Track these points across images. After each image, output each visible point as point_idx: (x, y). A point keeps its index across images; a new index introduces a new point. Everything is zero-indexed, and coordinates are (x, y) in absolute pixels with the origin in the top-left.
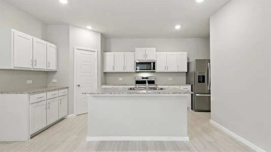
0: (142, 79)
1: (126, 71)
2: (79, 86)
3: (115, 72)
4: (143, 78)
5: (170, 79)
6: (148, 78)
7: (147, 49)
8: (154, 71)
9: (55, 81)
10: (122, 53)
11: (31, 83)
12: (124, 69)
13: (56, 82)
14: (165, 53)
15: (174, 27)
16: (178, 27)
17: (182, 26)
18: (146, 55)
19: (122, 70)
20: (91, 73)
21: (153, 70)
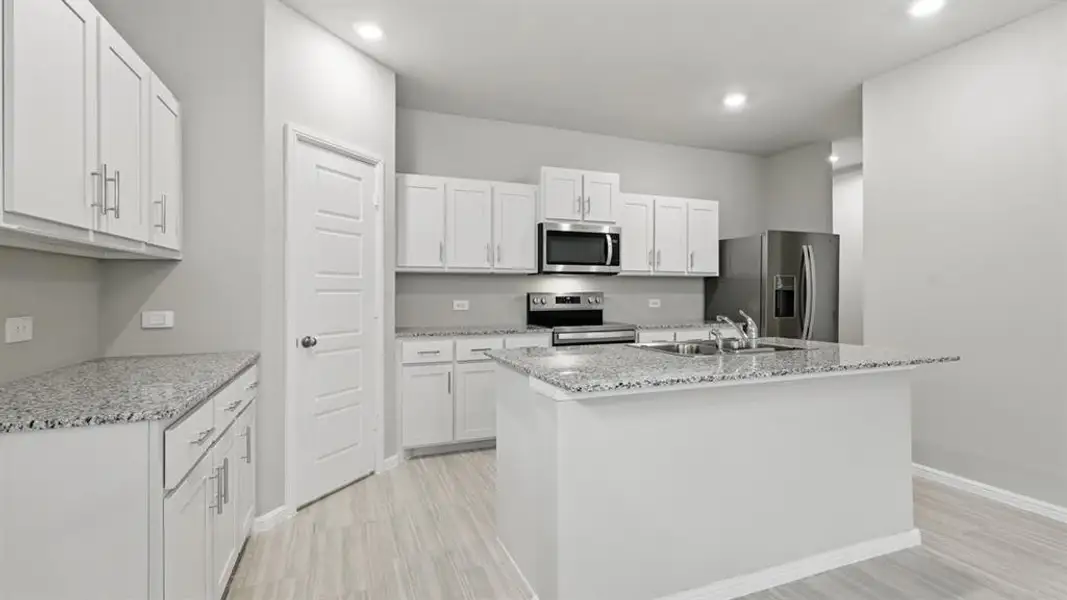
0: (557, 302)
1: (498, 267)
2: (307, 344)
3: (446, 270)
4: (559, 300)
5: (654, 303)
6: (579, 298)
7: (590, 175)
8: (613, 269)
9: (168, 318)
10: (484, 185)
11: (28, 336)
12: (490, 259)
13: (169, 323)
14: (648, 199)
15: (719, 100)
16: (735, 101)
17: (750, 97)
18: (583, 203)
19: (480, 264)
20: (358, 274)
21: (612, 264)
